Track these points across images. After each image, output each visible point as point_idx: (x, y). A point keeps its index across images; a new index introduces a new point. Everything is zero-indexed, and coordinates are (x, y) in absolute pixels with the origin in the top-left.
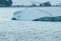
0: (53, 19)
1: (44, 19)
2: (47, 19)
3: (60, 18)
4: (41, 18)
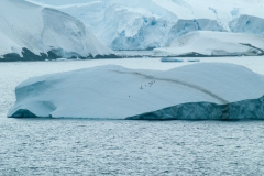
0: (225, 112)
1: (186, 114)
2: (200, 112)
3: (258, 107)
4: (169, 108)
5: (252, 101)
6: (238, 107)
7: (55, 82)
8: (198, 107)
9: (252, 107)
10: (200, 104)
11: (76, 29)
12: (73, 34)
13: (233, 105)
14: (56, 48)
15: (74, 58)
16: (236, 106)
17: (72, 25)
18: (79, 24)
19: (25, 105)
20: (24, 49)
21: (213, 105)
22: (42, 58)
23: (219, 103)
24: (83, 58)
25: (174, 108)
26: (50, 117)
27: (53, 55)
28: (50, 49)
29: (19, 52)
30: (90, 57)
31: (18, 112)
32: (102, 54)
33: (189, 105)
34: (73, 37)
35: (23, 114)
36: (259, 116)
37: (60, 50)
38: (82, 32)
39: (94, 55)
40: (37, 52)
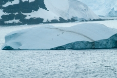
1: (76, 46)
2: (82, 46)
3: (107, 43)
4: (69, 44)
5: (105, 40)
6: (99, 43)
8: (81, 44)
9: (105, 43)
10: (82, 42)
11: (83, 8)
12: (82, 10)
13: (96, 42)
14: (75, 17)
15: (83, 21)
16: (98, 42)
17: (82, 6)
18: (85, 5)
19: (9, 44)
20: (60, 18)
21: (88, 42)
22: (68, 21)
23: (90, 41)
24: (87, 21)
25: (71, 44)
26: (19, 49)
27: (73, 20)
28: (72, 17)
29: (58, 19)
30: (90, 20)
31: (6, 47)
32: (96, 19)
33: (78, 43)
34: (82, 12)
35: (8, 48)
36: (108, 47)
37: (76, 17)
38: (86, 9)
39: (92, 20)
40: (66, 19)
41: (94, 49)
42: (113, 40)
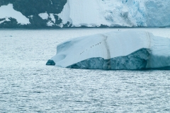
0: (108, 64)
3: (127, 61)
5: (124, 57)
6: (115, 61)
7: (75, 42)
9: (123, 61)
31: (49, 62)
41: (110, 69)
42: (137, 57)
